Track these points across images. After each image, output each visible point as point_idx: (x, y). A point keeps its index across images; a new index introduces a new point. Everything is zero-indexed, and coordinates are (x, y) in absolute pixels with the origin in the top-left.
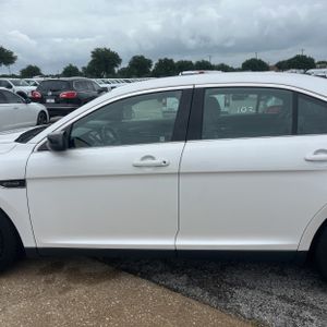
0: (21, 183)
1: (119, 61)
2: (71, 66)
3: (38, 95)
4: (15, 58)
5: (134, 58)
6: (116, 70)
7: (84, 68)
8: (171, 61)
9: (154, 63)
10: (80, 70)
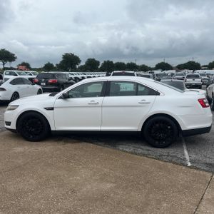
0: (52, 109)
1: (80, 61)
2: (49, 63)
3: (37, 80)
4: (16, 58)
5: (89, 59)
6: (77, 66)
7: (57, 65)
8: (112, 62)
9: (101, 63)
10: (55, 66)
